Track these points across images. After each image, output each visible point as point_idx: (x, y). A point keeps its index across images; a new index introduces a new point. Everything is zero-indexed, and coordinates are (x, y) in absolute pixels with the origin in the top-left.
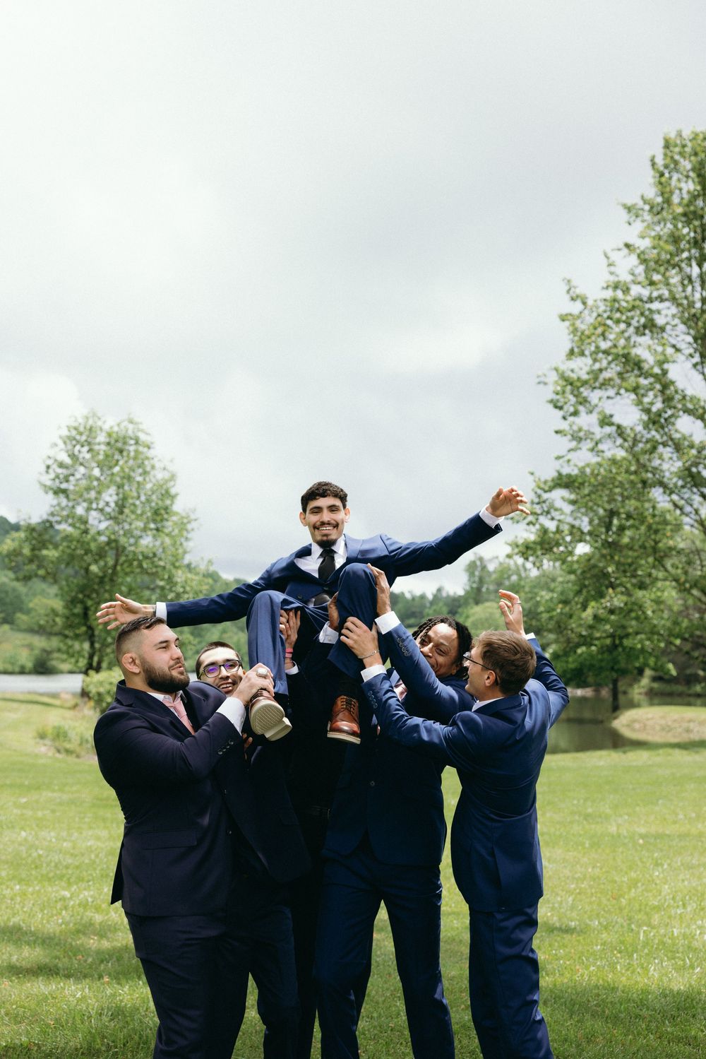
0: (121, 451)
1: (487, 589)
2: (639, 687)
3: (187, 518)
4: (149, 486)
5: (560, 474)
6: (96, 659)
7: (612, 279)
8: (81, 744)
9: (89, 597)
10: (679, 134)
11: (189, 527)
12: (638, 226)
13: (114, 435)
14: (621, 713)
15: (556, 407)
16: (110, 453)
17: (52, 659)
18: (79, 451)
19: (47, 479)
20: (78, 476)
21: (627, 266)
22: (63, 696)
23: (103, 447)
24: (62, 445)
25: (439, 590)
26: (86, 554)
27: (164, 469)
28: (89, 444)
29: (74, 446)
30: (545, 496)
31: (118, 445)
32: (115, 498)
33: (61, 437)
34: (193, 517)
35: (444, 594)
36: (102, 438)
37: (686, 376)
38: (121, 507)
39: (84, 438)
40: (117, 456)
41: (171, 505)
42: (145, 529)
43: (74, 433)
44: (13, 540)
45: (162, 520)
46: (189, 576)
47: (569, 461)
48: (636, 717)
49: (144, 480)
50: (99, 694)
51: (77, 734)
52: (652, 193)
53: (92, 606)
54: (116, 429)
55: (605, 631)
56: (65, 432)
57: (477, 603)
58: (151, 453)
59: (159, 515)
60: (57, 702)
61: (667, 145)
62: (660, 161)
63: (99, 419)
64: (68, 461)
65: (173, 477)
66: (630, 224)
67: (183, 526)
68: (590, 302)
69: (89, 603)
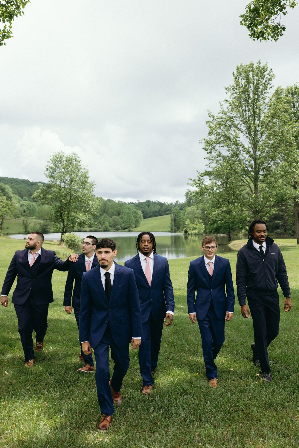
0: (71, 164)
1: (192, 201)
2: (241, 233)
3: (92, 184)
4: (80, 174)
5: (206, 171)
6: (65, 229)
7: (222, 110)
8: (63, 256)
9: (62, 210)
10: (241, 65)
11: (93, 187)
12: (229, 94)
13: (68, 158)
14: (231, 242)
15: (205, 150)
16: (67, 164)
17: (48, 228)
18: (57, 164)
19: (47, 173)
20: (57, 171)
21: (226, 106)
22: (54, 241)
23: (65, 162)
24: (51, 162)
25: (177, 202)
26: (61, 196)
27: (85, 169)
28: (60, 161)
29: (55, 162)
30: (201, 178)
31: (70, 161)
32: (69, 178)
33: (51, 160)
34: (94, 184)
35: (179, 203)
36: (64, 159)
37: (245, 140)
38: (71, 181)
39: (58, 159)
40: (70, 165)
41: (87, 180)
42: (79, 188)
43: (55, 158)
44: (37, 193)
45: (84, 185)
46: (93, 202)
47: (210, 166)
48: (236, 243)
49: (78, 172)
50: (67, 240)
51: (62, 253)
52: (233, 83)
53: (63, 212)
54: (69, 156)
55: (220, 218)
56: (52, 158)
57: (189, 206)
58: (80, 164)
59: (84, 183)
60: (53, 243)
61: (238, 69)
62: (236, 73)
63: (63, 153)
64: (54, 167)
65: (87, 171)
66: (227, 93)
67: (91, 187)
68: (215, 117)
69: (62, 212)
